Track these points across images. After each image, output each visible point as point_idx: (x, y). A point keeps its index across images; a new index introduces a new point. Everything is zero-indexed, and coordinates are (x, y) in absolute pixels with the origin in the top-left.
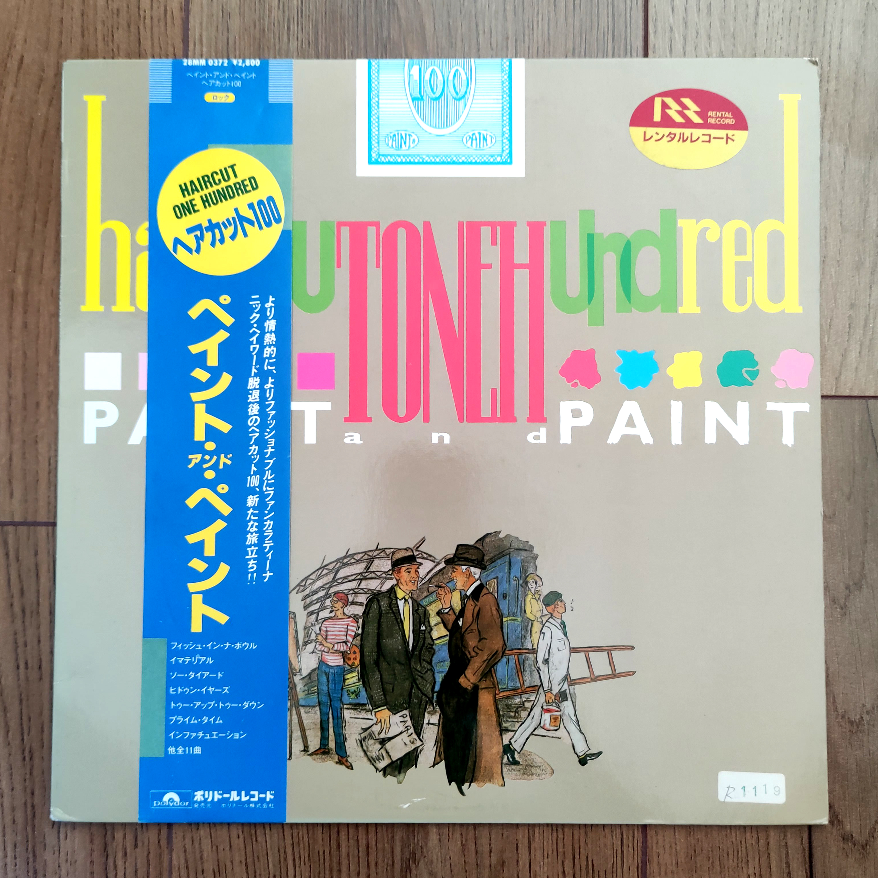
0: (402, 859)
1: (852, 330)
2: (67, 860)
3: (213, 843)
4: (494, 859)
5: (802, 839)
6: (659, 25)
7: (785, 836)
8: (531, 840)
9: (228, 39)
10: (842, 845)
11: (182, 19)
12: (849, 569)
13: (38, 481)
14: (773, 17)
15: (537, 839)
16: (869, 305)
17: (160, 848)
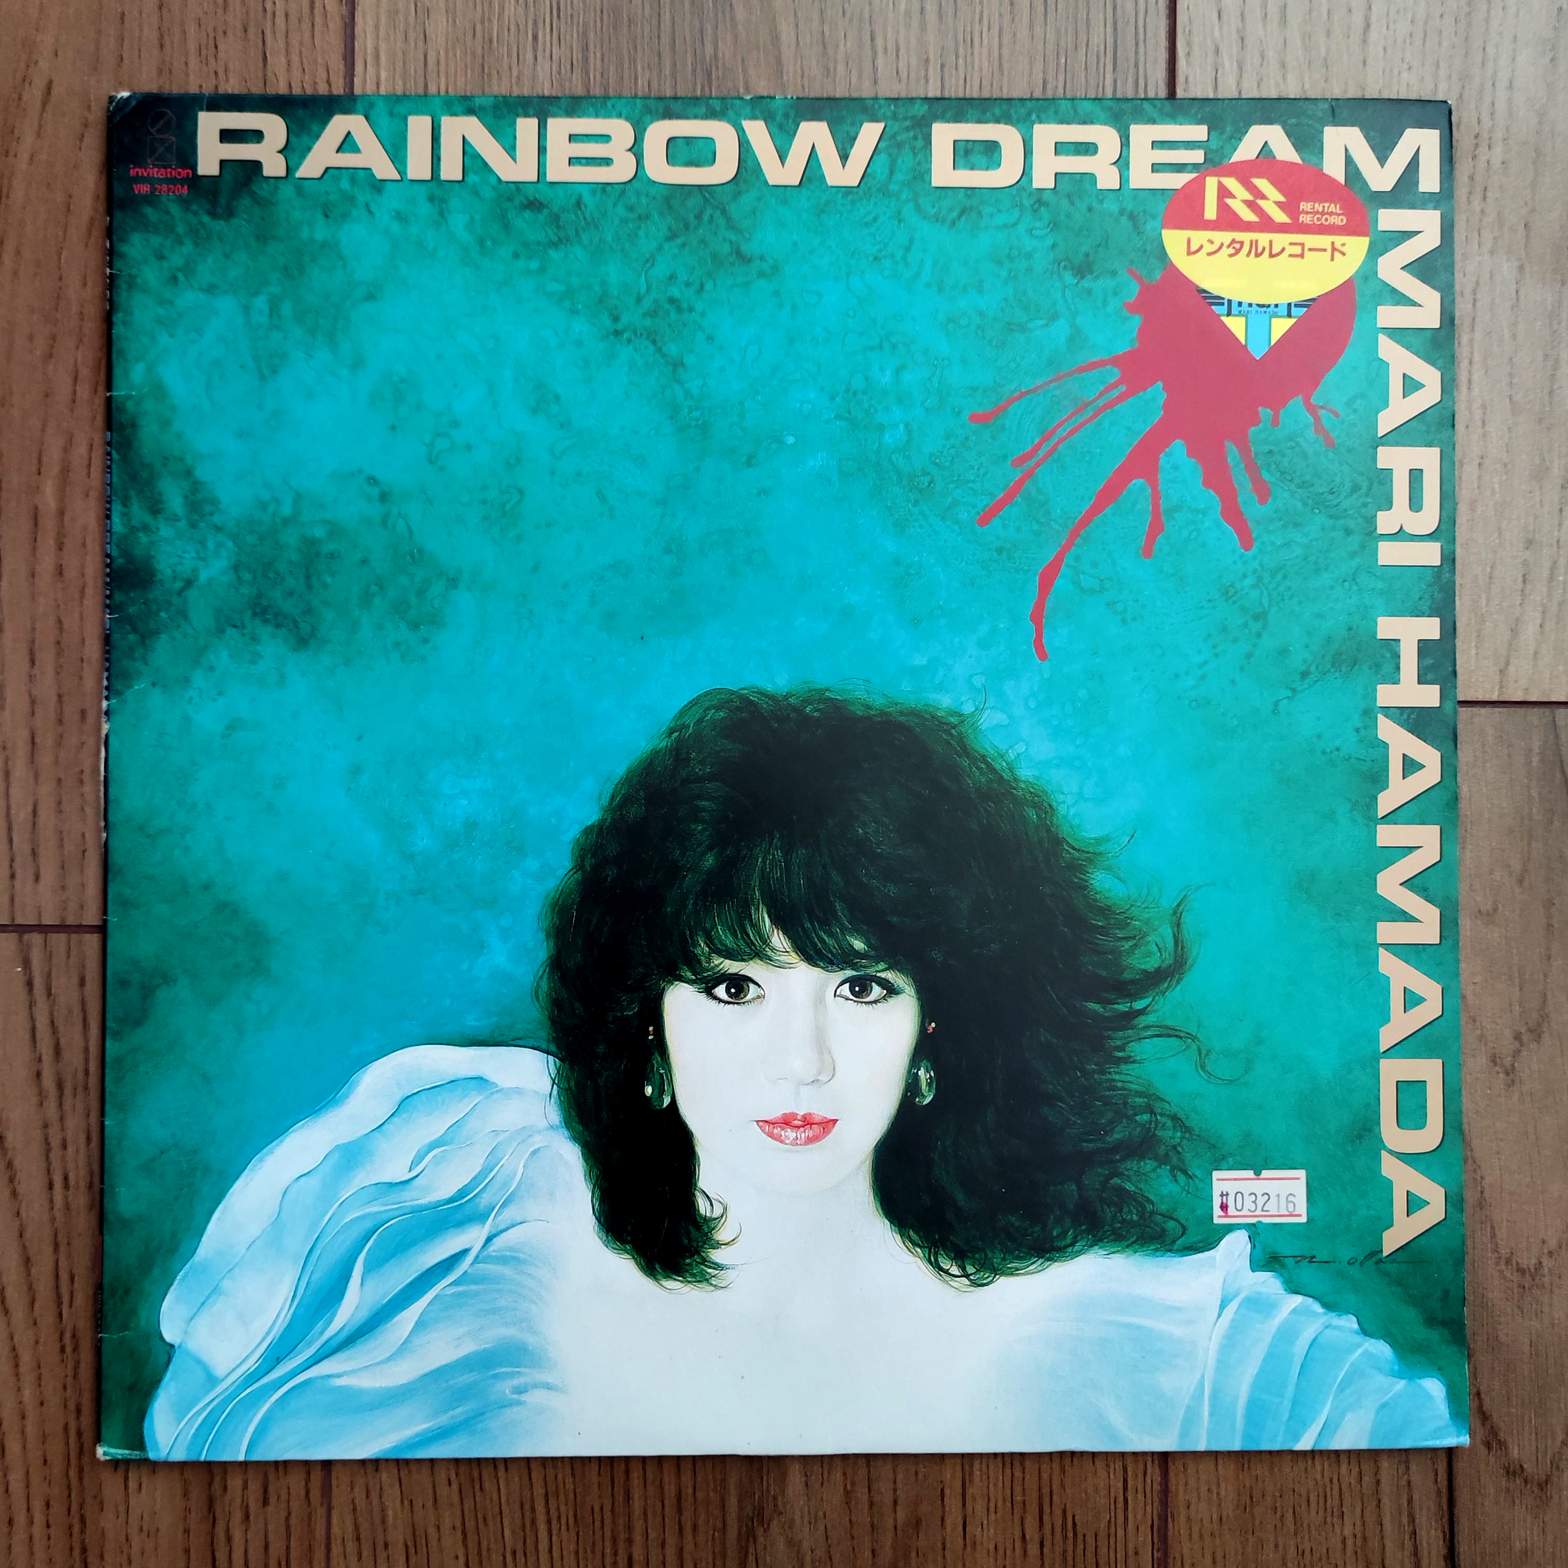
0: (739, 1518)
1: (1529, 587)
2: (141, 1528)
3: (404, 1495)
4: (901, 1515)
5: (1437, 1474)
6: (1196, 40)
7: (1408, 1468)
8: (967, 1482)
9: (425, 57)
10: (1504, 1483)
11: (342, 17)
12: (1520, 1004)
13: (84, 852)
14: (1395, 30)
15: (977, 1480)
16: (1558, 541)
17: (309, 1503)
